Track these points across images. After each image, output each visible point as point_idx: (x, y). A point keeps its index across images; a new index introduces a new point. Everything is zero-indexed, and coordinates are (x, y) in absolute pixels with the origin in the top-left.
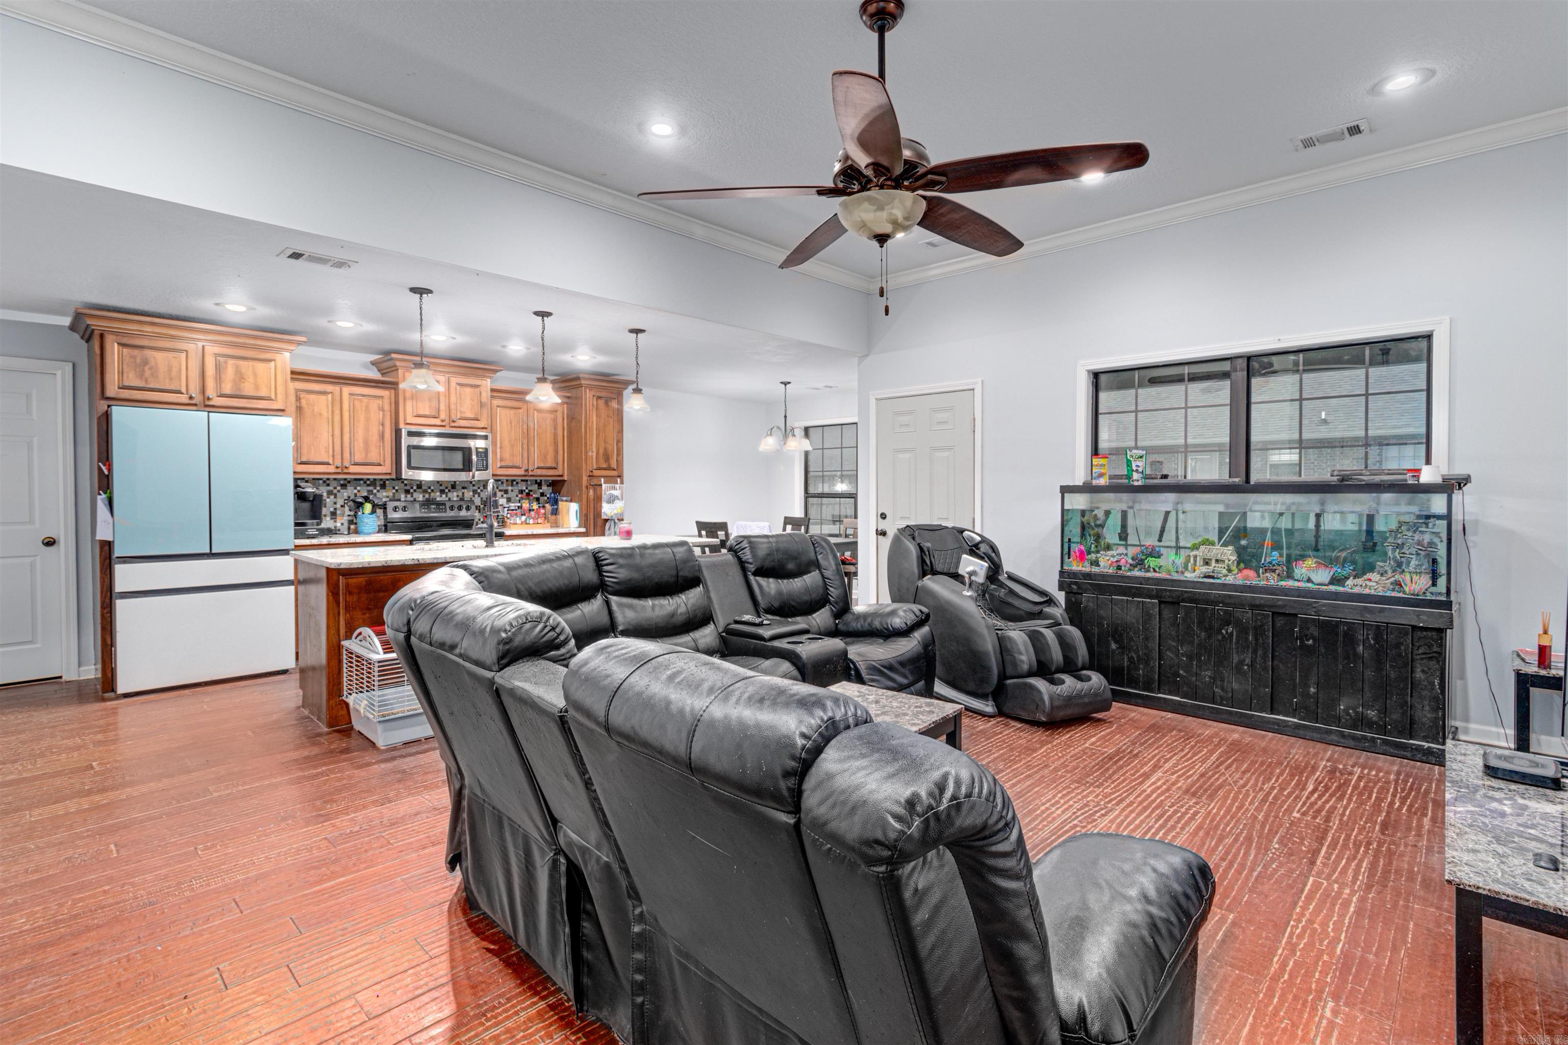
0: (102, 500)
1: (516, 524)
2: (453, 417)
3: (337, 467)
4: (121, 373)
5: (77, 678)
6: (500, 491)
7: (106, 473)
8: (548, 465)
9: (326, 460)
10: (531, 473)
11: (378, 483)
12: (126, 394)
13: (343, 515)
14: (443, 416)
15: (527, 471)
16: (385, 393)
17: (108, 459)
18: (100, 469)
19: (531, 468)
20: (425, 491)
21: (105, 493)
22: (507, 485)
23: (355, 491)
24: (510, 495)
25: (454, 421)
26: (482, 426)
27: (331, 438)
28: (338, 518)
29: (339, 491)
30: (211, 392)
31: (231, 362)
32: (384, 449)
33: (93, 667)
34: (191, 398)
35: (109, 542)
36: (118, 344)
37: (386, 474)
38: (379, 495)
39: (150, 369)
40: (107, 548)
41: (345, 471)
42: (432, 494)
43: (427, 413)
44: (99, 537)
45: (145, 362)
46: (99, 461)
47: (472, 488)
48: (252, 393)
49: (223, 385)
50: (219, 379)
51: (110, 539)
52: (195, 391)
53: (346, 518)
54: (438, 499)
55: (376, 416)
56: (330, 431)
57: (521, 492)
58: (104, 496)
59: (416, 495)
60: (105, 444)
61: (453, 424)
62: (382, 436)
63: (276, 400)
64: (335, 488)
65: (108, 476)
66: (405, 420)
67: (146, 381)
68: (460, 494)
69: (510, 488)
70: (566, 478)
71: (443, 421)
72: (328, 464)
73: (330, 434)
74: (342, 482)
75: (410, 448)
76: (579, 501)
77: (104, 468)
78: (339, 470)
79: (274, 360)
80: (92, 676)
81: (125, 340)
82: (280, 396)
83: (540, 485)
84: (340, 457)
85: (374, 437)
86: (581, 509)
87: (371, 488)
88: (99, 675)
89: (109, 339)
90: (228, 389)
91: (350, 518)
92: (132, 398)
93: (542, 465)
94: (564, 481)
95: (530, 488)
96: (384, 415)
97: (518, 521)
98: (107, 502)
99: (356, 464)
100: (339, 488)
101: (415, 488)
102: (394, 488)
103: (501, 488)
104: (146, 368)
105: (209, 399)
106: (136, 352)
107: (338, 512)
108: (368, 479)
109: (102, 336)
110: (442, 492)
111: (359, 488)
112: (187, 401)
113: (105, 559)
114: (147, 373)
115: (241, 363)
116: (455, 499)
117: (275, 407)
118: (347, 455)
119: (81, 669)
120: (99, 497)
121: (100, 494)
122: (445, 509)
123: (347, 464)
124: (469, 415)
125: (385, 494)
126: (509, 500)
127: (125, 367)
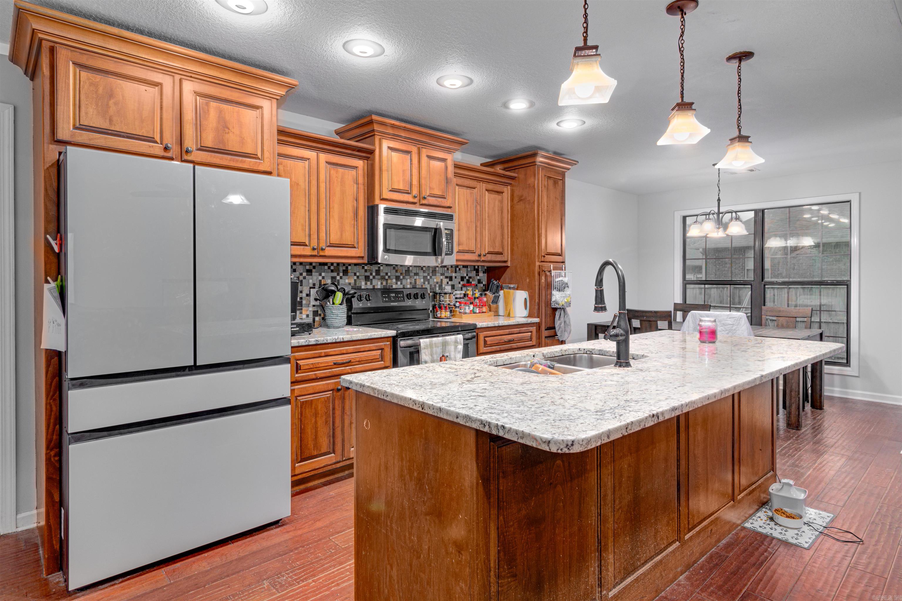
0: (50, 290)
1: (465, 313)
2: (424, 194)
3: (314, 249)
4: (78, 106)
5: (14, 530)
6: (446, 277)
7: (56, 249)
8: (496, 250)
9: (302, 240)
10: (483, 258)
11: (342, 268)
12: (84, 137)
13: (308, 305)
14: (415, 192)
15: (480, 256)
16: (360, 163)
17: (58, 231)
18: (48, 245)
19: (483, 253)
20: (383, 278)
21: (55, 280)
22: (452, 272)
23: (320, 278)
24: (455, 282)
25: (425, 198)
26: (448, 205)
27: (307, 213)
28: (304, 309)
29: (304, 278)
30: (190, 143)
31: (213, 104)
32: (357, 229)
33: (35, 512)
34: (166, 149)
35: (60, 352)
36: (73, 63)
37: (359, 257)
38: (341, 281)
39: (116, 104)
40: (55, 360)
41: (322, 253)
42: (389, 281)
43: (401, 187)
44: (45, 345)
45: (111, 95)
46: (46, 232)
47: (421, 274)
48: (236, 148)
49: (204, 135)
50: (199, 127)
51: (62, 349)
52: (170, 139)
53: (311, 309)
54: (394, 287)
55: (351, 189)
56: (307, 205)
57: (462, 279)
58: (53, 284)
59: (375, 282)
60: (55, 209)
61: (424, 202)
62: (356, 214)
63: (262, 159)
64: (301, 274)
65: (58, 255)
66: (381, 194)
67: (111, 121)
68: (413, 281)
69: (454, 275)
70: (509, 264)
71: (415, 197)
72: (304, 244)
73: (307, 209)
74: (308, 267)
75: (387, 226)
76: (529, 288)
77: (53, 243)
78: (315, 253)
79: (261, 107)
80: (33, 525)
81: (84, 60)
82: (266, 154)
83: (477, 271)
84: (316, 236)
85: (350, 214)
86: (531, 297)
87: (335, 274)
88: (43, 523)
89: (62, 54)
90: (209, 141)
91: (315, 309)
92: (92, 143)
93: (492, 250)
94: (508, 267)
95: (470, 275)
96: (358, 188)
97: (467, 311)
98: (57, 294)
99: (331, 246)
100: (305, 274)
101: (374, 274)
102: (355, 274)
103: (446, 275)
104: (111, 102)
105: (187, 152)
106: (98, 78)
107: (304, 302)
108: (332, 264)
109: (52, 50)
110: (397, 278)
111: (323, 274)
112: (162, 153)
113: (53, 377)
114: (113, 110)
115: (225, 107)
116: (409, 286)
117: (262, 168)
118: (323, 235)
119: (19, 516)
120: (46, 286)
121: (47, 282)
122: (403, 297)
123: (323, 245)
124: (437, 192)
125: (347, 281)
126: (453, 287)
127: (83, 97)
